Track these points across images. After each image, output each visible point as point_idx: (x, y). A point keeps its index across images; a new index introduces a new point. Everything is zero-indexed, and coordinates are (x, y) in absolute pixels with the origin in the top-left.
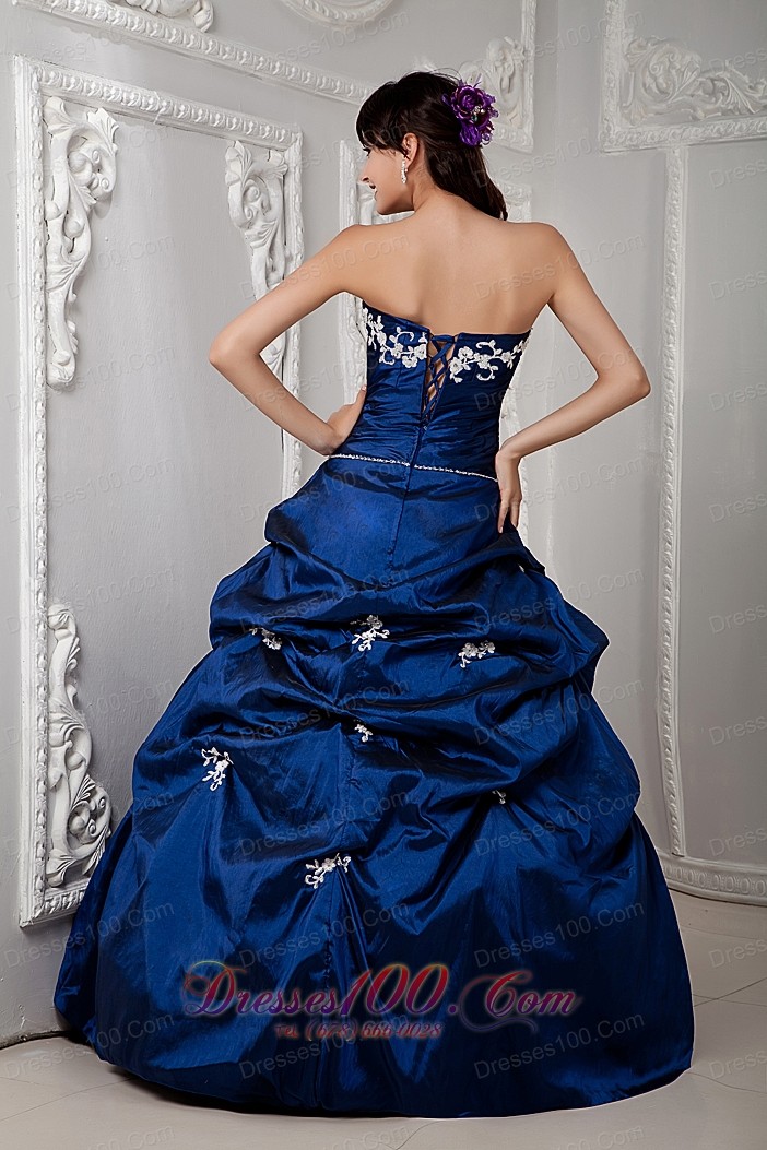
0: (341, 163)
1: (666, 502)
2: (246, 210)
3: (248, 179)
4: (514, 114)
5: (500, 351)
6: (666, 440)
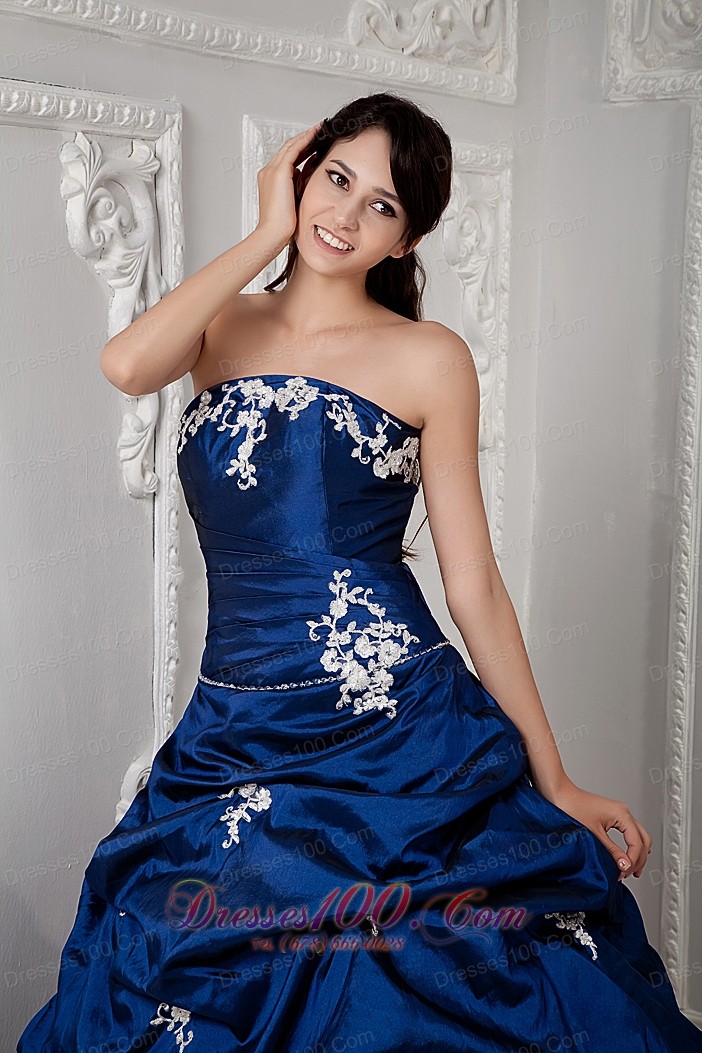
0: (244, 148)
1: (680, 560)
2: (93, 232)
3: (97, 186)
4: (491, 55)
6: (682, 480)
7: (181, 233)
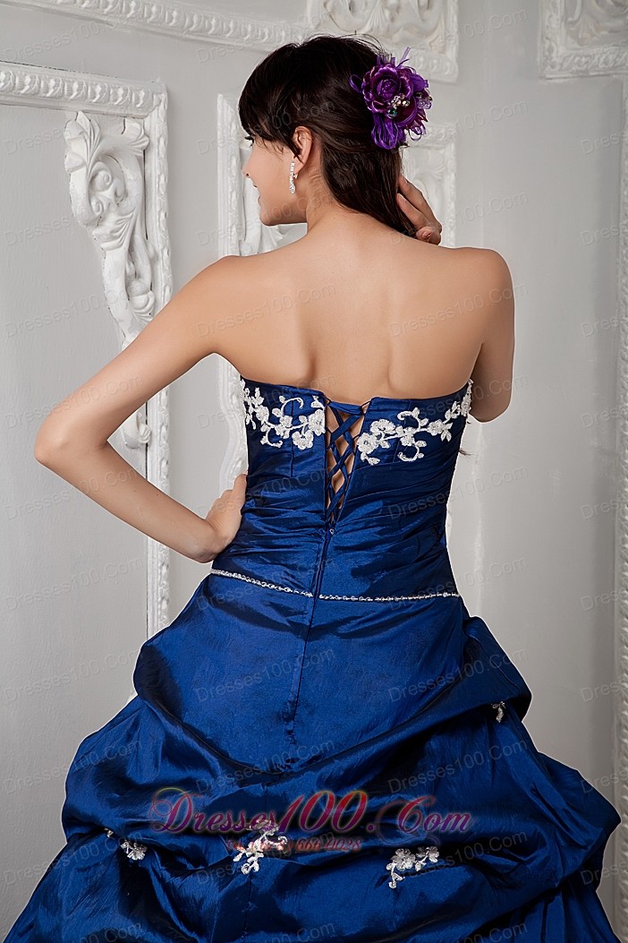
0: (219, 124)
2: (93, 203)
3: (97, 160)
5: (426, 420)
7: (165, 201)
